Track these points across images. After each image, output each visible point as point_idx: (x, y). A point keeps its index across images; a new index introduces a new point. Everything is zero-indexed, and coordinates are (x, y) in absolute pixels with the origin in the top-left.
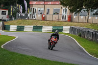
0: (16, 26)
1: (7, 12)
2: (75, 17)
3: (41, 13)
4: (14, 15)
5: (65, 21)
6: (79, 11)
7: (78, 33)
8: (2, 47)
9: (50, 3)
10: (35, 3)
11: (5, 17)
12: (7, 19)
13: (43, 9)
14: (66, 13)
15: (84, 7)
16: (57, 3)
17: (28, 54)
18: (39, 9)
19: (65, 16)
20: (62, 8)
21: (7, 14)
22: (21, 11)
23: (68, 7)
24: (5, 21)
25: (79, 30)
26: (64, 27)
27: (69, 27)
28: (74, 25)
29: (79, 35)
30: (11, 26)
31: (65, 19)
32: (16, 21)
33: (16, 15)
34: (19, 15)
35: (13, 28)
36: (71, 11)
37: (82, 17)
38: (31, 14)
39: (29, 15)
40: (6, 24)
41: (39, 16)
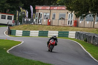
0: (22, 31)
1: (13, 16)
2: (80, 22)
3: (47, 18)
4: (20, 20)
5: (71, 26)
6: (84, 16)
7: (84, 38)
8: (8, 52)
9: (56, 8)
10: (40, 8)
11: (11, 22)
12: (12, 24)
13: (48, 14)
14: (71, 18)
15: (90, 12)
16: (63, 8)
17: (33, 59)
18: (45, 14)
19: (71, 21)
20: (67, 13)
21: (13, 19)
22: (27, 16)
23: (74, 12)
24: (11, 25)
25: (84, 35)
26: (70, 32)
27: (75, 32)
28: (79, 30)
29: (85, 40)
30: (17, 31)
31: (71, 24)
32: (22, 26)
33: (22, 20)
34: (25, 20)
35: (19, 33)
36: (77, 16)
37: (88, 22)
38: (36, 19)
39: (35, 20)
40: (12, 29)
41: (45, 21)
